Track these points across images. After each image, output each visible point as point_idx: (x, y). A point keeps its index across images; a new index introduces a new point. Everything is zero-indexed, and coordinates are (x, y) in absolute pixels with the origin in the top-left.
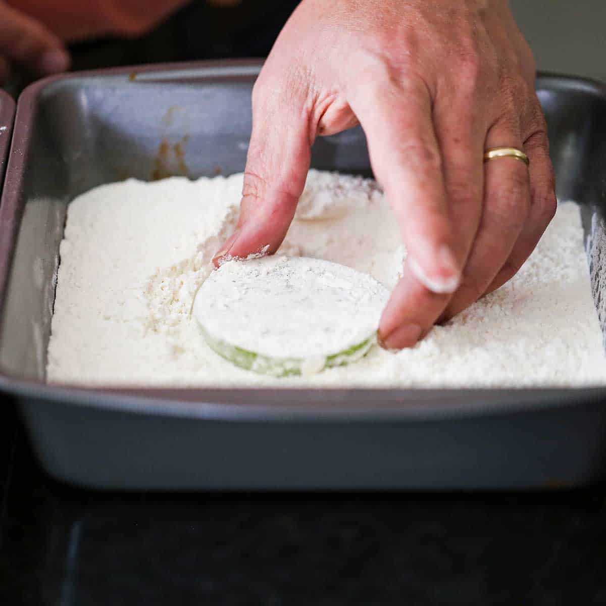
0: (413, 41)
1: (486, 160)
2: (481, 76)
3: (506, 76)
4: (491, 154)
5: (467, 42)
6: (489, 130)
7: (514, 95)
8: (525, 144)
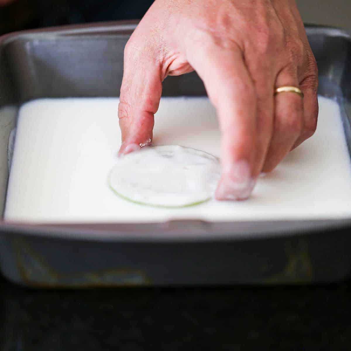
0: (227, 21)
1: (276, 94)
2: (271, 41)
3: (288, 40)
4: (279, 90)
5: (261, 20)
6: (278, 75)
7: (293, 53)
8: (301, 84)
